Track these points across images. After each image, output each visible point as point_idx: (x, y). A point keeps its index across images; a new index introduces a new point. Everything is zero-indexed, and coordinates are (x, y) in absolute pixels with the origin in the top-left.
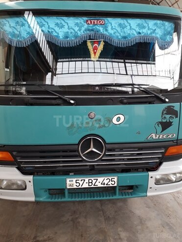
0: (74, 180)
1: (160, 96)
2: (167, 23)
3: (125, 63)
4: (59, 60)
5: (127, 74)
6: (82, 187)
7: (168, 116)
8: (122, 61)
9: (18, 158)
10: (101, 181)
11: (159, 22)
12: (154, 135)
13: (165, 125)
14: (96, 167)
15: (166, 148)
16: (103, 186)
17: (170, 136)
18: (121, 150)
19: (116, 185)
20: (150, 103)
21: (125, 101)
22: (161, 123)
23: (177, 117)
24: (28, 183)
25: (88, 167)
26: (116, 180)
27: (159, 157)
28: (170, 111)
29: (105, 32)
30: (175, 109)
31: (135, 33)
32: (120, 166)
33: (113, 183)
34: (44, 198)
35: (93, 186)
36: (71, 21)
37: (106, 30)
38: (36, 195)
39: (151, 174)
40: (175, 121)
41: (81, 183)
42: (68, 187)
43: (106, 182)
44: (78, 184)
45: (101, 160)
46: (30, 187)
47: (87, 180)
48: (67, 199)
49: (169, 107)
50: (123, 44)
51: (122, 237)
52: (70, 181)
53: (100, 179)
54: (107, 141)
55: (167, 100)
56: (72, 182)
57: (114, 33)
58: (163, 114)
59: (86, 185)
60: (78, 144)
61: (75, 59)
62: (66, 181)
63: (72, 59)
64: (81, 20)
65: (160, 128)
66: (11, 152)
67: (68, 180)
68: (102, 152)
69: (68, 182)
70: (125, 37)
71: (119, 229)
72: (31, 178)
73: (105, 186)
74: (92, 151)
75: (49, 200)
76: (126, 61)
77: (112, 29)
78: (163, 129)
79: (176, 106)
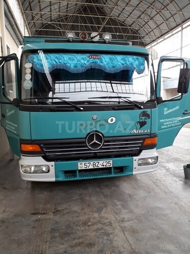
0: (83, 163)
1: (138, 104)
2: (140, 58)
3: (111, 83)
4: (56, 82)
5: (113, 92)
6: (89, 168)
7: (143, 118)
8: (109, 82)
9: (44, 149)
10: (101, 164)
11: (135, 57)
12: (135, 130)
13: (142, 124)
14: (98, 154)
15: (144, 139)
16: (103, 167)
17: (146, 131)
18: (114, 141)
19: (111, 166)
20: (132, 109)
21: (116, 108)
22: (139, 122)
23: (149, 118)
24: (51, 167)
25: (92, 154)
26: (111, 162)
27: (139, 146)
28: (145, 114)
29: (101, 64)
30: (148, 113)
31: (120, 64)
32: (113, 153)
33: (110, 164)
34: (62, 178)
35: (96, 167)
36: (79, 57)
37: (102, 62)
38: (56, 176)
39: (135, 158)
40: (148, 121)
41: (88, 165)
42: (79, 169)
43: (105, 164)
44: (86, 166)
45: (101, 149)
46: (52, 170)
47: (92, 163)
48: (78, 178)
49: (144, 112)
50: (112, 71)
51: (117, 204)
52: (80, 164)
53: (101, 162)
54: (105, 135)
55: (142, 107)
56: (82, 165)
57: (107, 64)
58: (140, 116)
59: (91, 167)
60: (86, 138)
61: (69, 81)
62: (77, 164)
63: (67, 81)
64: (85, 56)
65: (139, 126)
66: (39, 145)
67: (79, 163)
68: (101, 143)
69: (79, 165)
70: (114, 67)
71: (115, 201)
72: (53, 163)
73: (104, 167)
74: (95, 143)
75: (66, 180)
76: (112, 82)
77: (105, 61)
78: (141, 127)
79: (148, 111)
